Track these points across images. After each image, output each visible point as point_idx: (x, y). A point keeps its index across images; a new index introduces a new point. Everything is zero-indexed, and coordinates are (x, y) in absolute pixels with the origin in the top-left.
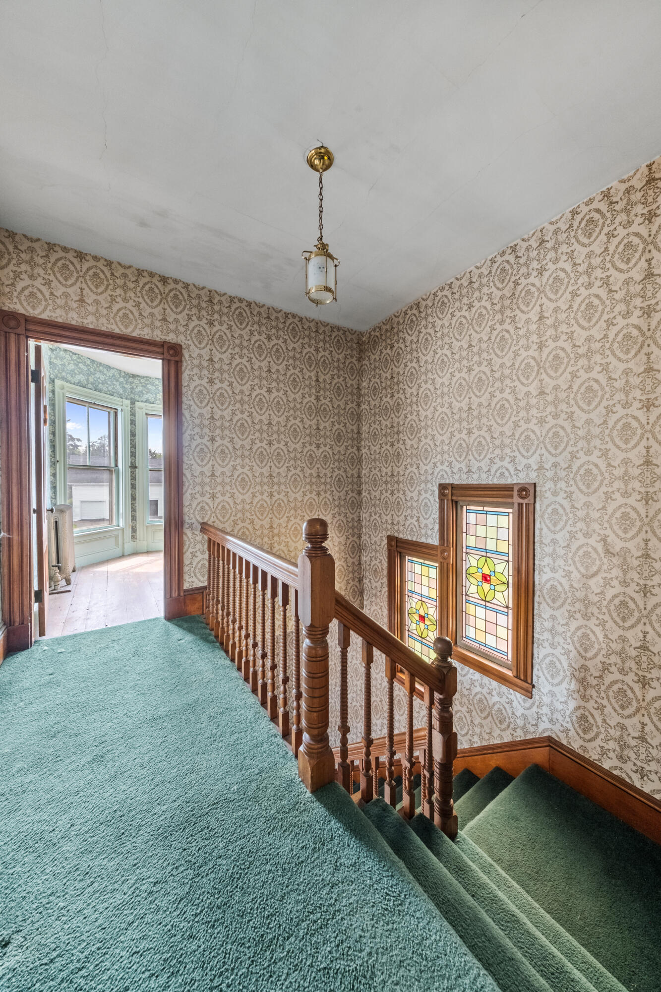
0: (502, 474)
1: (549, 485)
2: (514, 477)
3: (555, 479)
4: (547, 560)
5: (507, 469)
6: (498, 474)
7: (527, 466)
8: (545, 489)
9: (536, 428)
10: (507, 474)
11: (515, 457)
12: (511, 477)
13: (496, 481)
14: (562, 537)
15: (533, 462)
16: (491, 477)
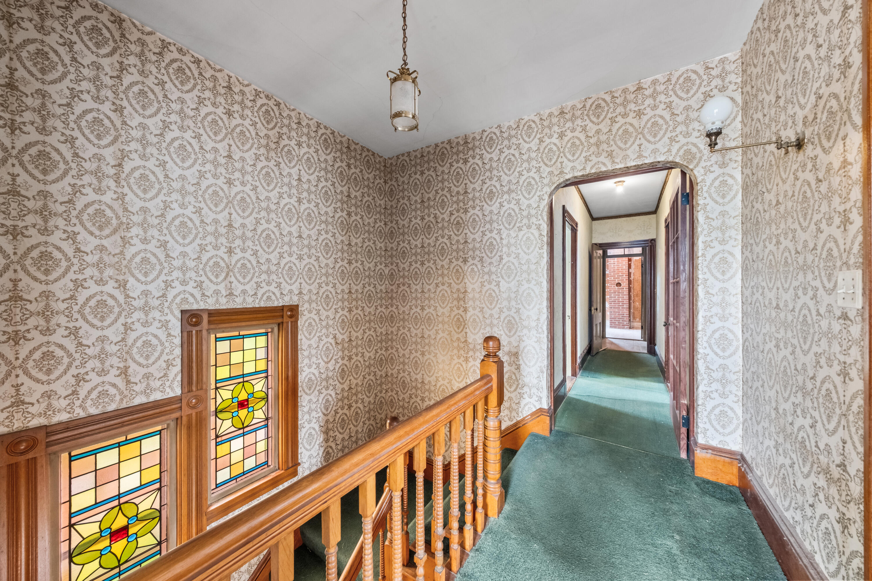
0: (269, 298)
1: (306, 305)
2: (280, 300)
3: (310, 301)
4: (306, 361)
5: (274, 294)
6: (265, 298)
7: (291, 291)
8: (304, 308)
9: (296, 262)
10: (273, 298)
11: (281, 283)
12: (278, 300)
13: (262, 304)
14: (314, 342)
15: (295, 288)
16: (257, 301)
